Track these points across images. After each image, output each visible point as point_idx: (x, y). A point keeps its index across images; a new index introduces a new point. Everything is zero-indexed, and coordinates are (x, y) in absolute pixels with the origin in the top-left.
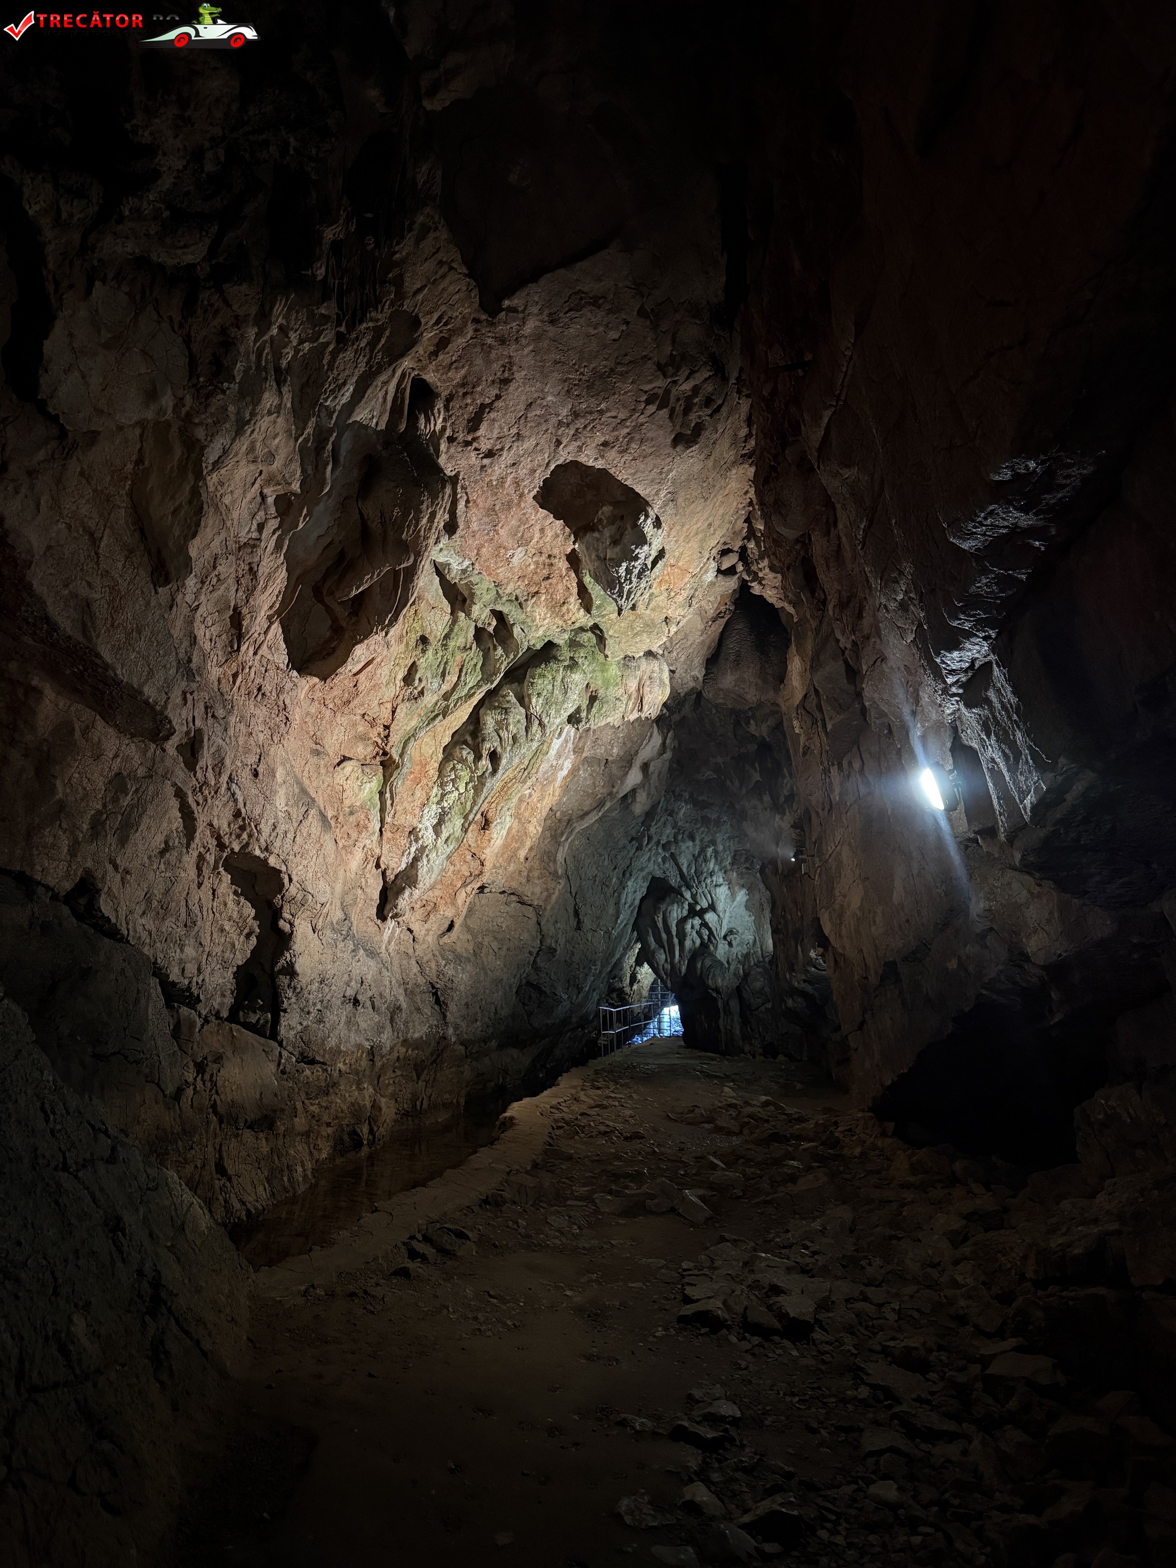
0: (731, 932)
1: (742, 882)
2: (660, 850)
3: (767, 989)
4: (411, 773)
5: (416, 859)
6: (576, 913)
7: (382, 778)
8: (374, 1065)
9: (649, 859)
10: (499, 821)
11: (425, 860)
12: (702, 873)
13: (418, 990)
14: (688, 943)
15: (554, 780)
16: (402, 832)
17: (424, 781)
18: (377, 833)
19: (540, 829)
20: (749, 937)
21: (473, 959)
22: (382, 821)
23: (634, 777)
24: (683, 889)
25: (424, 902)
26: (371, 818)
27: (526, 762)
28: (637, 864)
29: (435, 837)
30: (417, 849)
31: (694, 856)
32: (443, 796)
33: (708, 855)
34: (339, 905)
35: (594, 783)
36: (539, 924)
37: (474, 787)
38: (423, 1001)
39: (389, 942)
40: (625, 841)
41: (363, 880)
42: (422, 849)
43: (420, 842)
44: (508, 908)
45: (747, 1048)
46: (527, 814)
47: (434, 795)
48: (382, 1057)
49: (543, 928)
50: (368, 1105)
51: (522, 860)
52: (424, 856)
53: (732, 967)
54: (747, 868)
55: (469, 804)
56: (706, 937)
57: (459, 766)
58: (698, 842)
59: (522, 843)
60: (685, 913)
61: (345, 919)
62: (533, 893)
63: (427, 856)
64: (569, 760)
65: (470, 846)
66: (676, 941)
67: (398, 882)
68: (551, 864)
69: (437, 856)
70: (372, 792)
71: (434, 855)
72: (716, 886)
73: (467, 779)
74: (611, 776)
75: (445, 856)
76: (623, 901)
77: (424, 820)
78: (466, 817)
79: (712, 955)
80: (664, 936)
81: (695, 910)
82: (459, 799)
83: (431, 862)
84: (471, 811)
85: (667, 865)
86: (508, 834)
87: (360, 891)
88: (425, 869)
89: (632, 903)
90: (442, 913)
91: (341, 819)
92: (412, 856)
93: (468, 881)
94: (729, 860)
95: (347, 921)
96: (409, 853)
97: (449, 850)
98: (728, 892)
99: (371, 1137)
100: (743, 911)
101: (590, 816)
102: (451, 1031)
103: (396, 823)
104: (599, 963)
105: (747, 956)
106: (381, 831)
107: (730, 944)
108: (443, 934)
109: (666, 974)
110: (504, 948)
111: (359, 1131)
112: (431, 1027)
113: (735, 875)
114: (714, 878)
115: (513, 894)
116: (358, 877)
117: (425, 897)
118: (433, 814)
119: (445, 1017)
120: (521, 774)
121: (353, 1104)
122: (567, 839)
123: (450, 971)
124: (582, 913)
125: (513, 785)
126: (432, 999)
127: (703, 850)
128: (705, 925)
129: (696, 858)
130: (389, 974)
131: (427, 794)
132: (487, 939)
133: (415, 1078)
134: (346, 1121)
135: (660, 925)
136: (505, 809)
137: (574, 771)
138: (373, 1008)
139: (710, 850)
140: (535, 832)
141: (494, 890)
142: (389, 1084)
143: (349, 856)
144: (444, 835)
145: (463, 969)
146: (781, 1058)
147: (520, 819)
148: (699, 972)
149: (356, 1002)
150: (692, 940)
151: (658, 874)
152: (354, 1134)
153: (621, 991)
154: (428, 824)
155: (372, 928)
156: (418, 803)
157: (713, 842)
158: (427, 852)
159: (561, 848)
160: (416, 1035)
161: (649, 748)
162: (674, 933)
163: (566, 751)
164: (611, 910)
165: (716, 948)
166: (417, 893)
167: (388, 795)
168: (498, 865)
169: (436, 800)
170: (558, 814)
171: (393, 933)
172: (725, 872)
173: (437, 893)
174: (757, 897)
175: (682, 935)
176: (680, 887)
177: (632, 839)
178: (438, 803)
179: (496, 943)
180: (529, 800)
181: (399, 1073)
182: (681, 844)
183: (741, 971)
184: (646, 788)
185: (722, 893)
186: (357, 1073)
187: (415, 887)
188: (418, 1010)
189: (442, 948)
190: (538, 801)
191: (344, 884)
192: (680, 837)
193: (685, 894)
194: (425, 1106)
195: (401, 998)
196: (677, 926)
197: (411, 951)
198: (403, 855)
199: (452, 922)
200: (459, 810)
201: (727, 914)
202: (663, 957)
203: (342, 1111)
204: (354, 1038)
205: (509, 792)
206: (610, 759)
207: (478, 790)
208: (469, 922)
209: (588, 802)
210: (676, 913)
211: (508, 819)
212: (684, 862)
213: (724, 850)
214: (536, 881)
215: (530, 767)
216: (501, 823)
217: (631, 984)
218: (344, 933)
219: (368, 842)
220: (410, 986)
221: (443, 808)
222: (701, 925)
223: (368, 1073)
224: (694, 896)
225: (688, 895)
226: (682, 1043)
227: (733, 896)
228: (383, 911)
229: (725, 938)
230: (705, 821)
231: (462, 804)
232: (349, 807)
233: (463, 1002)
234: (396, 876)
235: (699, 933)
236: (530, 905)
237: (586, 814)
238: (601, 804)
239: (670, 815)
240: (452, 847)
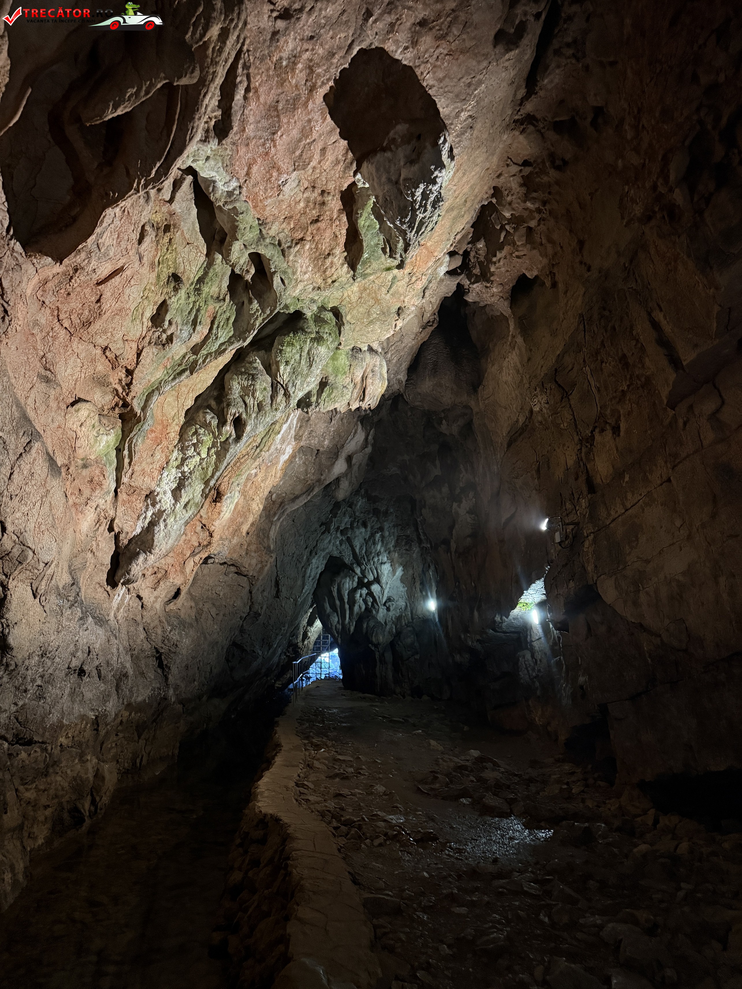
0: (389, 599)
1: (400, 560)
2: (339, 535)
3: (416, 644)
4: (152, 431)
5: (153, 524)
6: (277, 584)
7: (120, 432)
8: (98, 734)
9: (330, 542)
10: (229, 495)
11: (162, 525)
12: (371, 553)
13: (143, 655)
14: (356, 608)
15: (277, 463)
16: (139, 495)
17: (165, 443)
18: (112, 494)
19: (261, 507)
20: (402, 603)
21: (195, 624)
22: (118, 481)
23: (340, 467)
24: (355, 566)
25: (156, 569)
26: (107, 475)
27: (259, 440)
28: (321, 546)
29: (173, 502)
30: (153, 514)
31: (365, 539)
32: (183, 460)
33: (377, 539)
34: (66, 568)
35: (306, 470)
36: (251, 592)
37: (217, 453)
38: (147, 666)
39: (118, 609)
40: (317, 525)
41: (94, 543)
42: (159, 514)
43: (158, 506)
44: (226, 578)
45: (398, 690)
46: (251, 492)
47: (174, 458)
48: (107, 725)
49: (253, 595)
50: (91, 775)
51: (244, 534)
52: (162, 520)
53: (388, 627)
54: (407, 550)
55: (210, 470)
56: (370, 604)
57: (202, 431)
58: (369, 529)
59: (246, 518)
60: (355, 584)
61: (73, 584)
62: (250, 565)
63: (165, 520)
64: (290, 446)
65: (201, 517)
66: (347, 606)
67: (132, 547)
68: (265, 540)
69: (175, 520)
70: (108, 446)
71: (172, 520)
72: (382, 563)
73: (209, 444)
74: (320, 464)
75: (183, 521)
76: (308, 575)
77: (163, 484)
78: (207, 483)
79: (375, 618)
80: (338, 602)
81: (363, 582)
82: (200, 464)
83: (169, 527)
84: (212, 476)
85: (343, 547)
86: (235, 508)
87: (90, 555)
88: (162, 534)
89: (315, 577)
90: (171, 580)
91: (72, 469)
92: (148, 521)
93: (197, 551)
94: (393, 543)
95: (75, 587)
96: (145, 518)
97: (187, 516)
98: (390, 568)
99: (93, 808)
100: (398, 583)
101: (301, 499)
102: (171, 692)
103: (133, 484)
104: (287, 625)
105: (399, 618)
106: (116, 491)
107: (388, 609)
108: (169, 601)
109: (337, 632)
110: (221, 614)
111: (80, 806)
112: (153, 690)
113: (396, 555)
114: (380, 557)
115: (233, 565)
116: (89, 538)
117: (157, 565)
118: (172, 478)
119: (167, 679)
120: (253, 451)
121: (75, 779)
122: (279, 519)
123: (175, 636)
124: (281, 583)
125: (246, 460)
126: (156, 663)
127: (373, 535)
128: (370, 594)
129: (366, 541)
130: (116, 641)
131: (167, 457)
132: (207, 606)
133: (136, 738)
134: (67, 798)
135: (335, 594)
136: (235, 484)
137: (293, 457)
138: (100, 677)
139: (378, 535)
140: (257, 509)
141: (217, 561)
142: (112, 748)
143: (80, 516)
144: (184, 500)
145: (186, 634)
146: (425, 698)
147: (245, 496)
148: (364, 631)
149: (81, 672)
150: (360, 606)
151: (336, 554)
152: (75, 812)
153: (296, 646)
154: (167, 488)
155: (101, 594)
156: (157, 466)
157: (381, 529)
158: (164, 516)
159: (273, 527)
160: (140, 699)
161: (353, 443)
162: (346, 600)
163: (289, 437)
164: (299, 583)
165: (378, 612)
166: (152, 558)
167: (126, 452)
168: (224, 537)
169: (176, 464)
170: (274, 496)
171: (122, 600)
172: (389, 553)
173: (169, 560)
174: (411, 572)
175: (352, 602)
176: (352, 564)
177: (322, 524)
178: (178, 467)
179: (214, 609)
180: (255, 480)
181: (121, 735)
182: (355, 530)
183: (394, 630)
184: (349, 477)
185: (386, 569)
186: (80, 744)
187: (150, 552)
188: (142, 674)
189: (168, 614)
190: (262, 481)
191: (73, 546)
192: (355, 525)
193: (356, 570)
194: (144, 762)
195: (128, 665)
196: (348, 595)
197: (139, 618)
198: (138, 518)
199: (179, 589)
200: (200, 475)
201: (388, 586)
202: (336, 619)
203: (63, 789)
204: (78, 709)
205: (242, 467)
206: (321, 449)
207: (220, 456)
208: (192, 590)
209: (299, 487)
210: (348, 584)
211: (237, 494)
212: (357, 544)
213: (389, 535)
214: (253, 554)
215: (262, 446)
216: (231, 497)
217: (303, 640)
218: (71, 598)
219: (101, 502)
220: (136, 652)
221: (183, 473)
222: (367, 594)
223: (91, 743)
224: (363, 572)
225: (358, 571)
226: (341, 685)
227: (394, 571)
228: (114, 576)
229: (385, 605)
230: (376, 512)
231: (203, 469)
232: (83, 460)
233: (184, 665)
234: (130, 541)
235: (365, 601)
236: (245, 576)
237: (297, 497)
238: (310, 489)
239: (350, 506)
240: (191, 513)
